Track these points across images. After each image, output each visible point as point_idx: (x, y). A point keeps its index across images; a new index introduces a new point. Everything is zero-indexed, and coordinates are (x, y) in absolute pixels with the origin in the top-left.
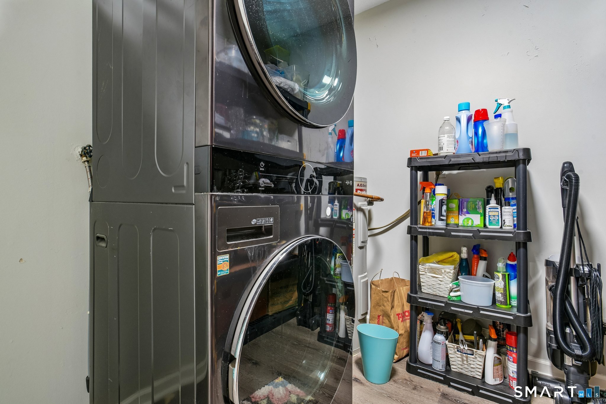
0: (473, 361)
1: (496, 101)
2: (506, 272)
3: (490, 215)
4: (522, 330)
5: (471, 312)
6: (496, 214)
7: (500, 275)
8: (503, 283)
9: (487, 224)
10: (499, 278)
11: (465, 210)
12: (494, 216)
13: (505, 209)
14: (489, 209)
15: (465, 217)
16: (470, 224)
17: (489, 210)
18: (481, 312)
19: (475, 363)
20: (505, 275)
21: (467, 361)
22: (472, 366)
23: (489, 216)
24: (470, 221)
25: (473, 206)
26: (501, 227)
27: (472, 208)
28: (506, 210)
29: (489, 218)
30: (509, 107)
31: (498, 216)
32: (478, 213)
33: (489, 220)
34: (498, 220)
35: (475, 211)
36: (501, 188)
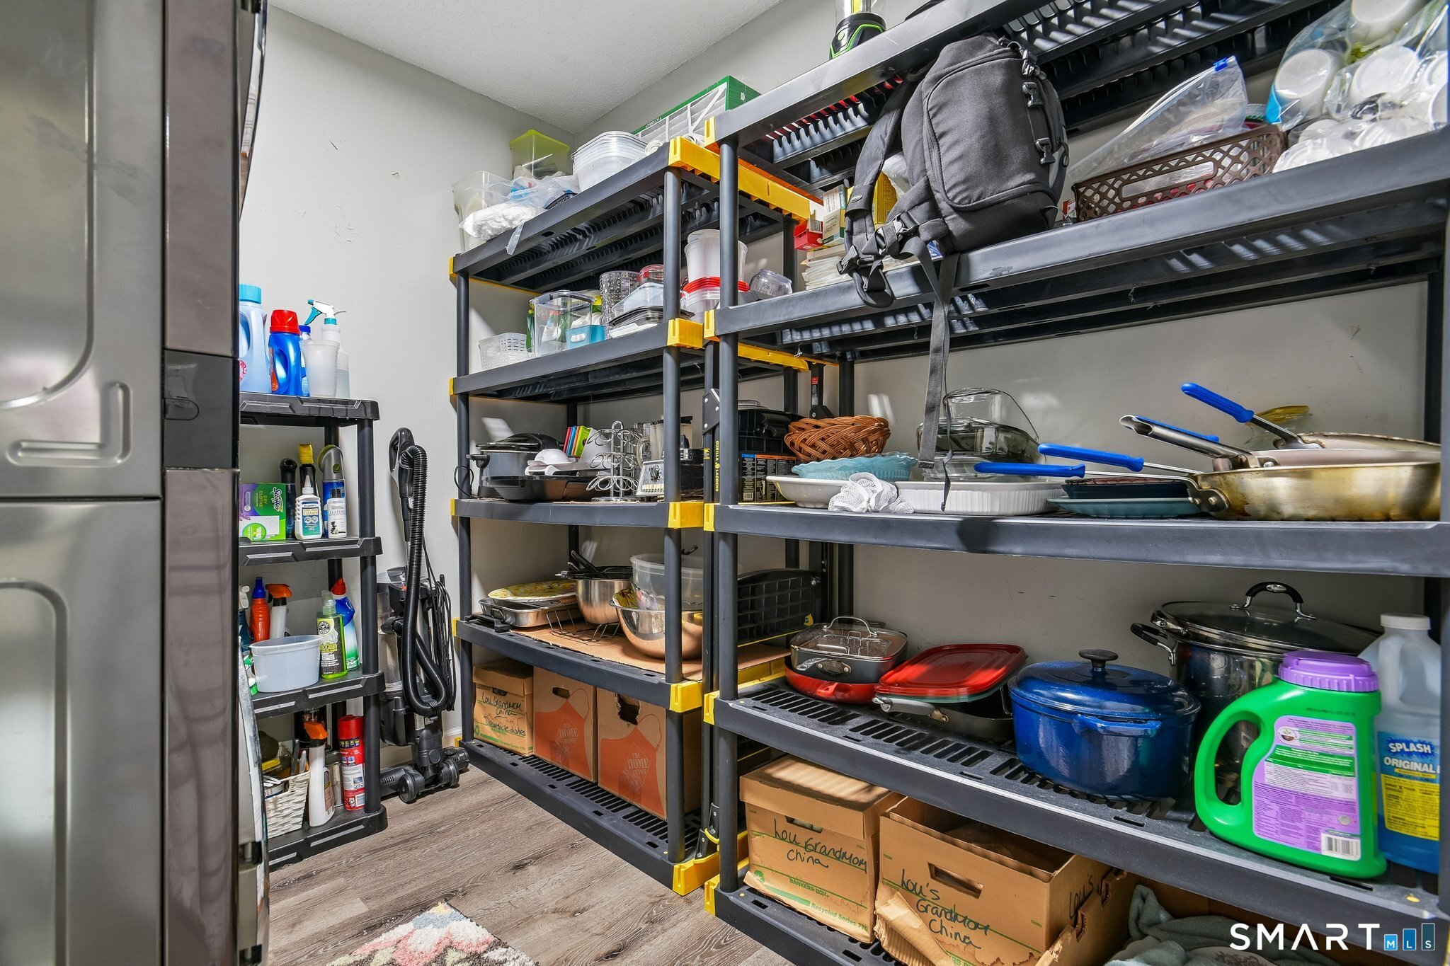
0: (289, 801)
1: (311, 303)
2: (337, 614)
3: (305, 514)
4: (372, 700)
5: (293, 703)
6: (314, 512)
7: (331, 621)
8: (337, 633)
9: (299, 531)
10: (329, 628)
11: (247, 508)
12: (311, 516)
13: (334, 502)
14: (303, 503)
15: (249, 522)
16: (259, 536)
17: (303, 506)
18: (311, 696)
19: (291, 803)
20: (338, 619)
21: (276, 808)
22: (286, 812)
23: (304, 517)
24: (259, 530)
25: (265, 500)
26: (325, 535)
27: (263, 504)
28: (337, 505)
29: (303, 520)
30: (334, 321)
31: (318, 516)
32: (275, 513)
33: (304, 524)
34: (318, 523)
35: (269, 509)
36: (310, 465)
